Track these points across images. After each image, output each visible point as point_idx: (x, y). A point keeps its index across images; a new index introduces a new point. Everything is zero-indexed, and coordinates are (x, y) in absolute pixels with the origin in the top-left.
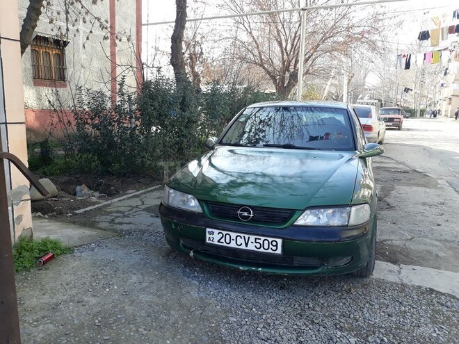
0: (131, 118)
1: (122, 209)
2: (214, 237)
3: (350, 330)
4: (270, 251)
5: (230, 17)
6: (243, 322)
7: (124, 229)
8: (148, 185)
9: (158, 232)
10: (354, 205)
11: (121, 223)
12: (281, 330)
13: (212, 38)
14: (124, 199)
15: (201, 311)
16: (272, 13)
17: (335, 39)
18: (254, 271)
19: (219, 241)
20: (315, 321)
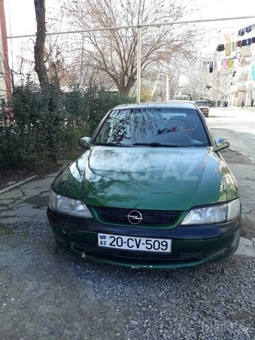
0: (6, 118)
1: (5, 202)
2: (106, 240)
3: (239, 318)
4: (160, 250)
5: (79, 32)
6: (145, 325)
7: (11, 222)
8: (25, 176)
9: (41, 224)
10: (229, 201)
11: (6, 217)
12: (182, 329)
13: (66, 49)
14: (6, 191)
15: (102, 319)
16: (113, 29)
17: (160, 50)
18: (145, 268)
19: (111, 244)
20: (207, 312)
